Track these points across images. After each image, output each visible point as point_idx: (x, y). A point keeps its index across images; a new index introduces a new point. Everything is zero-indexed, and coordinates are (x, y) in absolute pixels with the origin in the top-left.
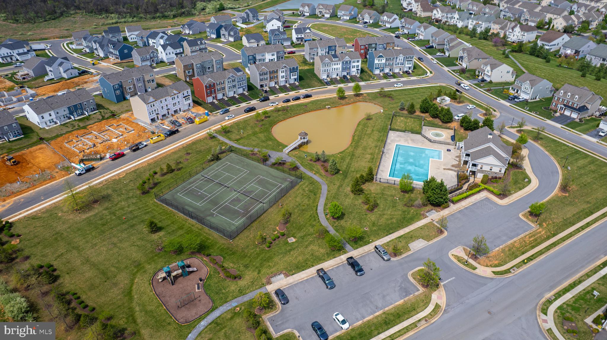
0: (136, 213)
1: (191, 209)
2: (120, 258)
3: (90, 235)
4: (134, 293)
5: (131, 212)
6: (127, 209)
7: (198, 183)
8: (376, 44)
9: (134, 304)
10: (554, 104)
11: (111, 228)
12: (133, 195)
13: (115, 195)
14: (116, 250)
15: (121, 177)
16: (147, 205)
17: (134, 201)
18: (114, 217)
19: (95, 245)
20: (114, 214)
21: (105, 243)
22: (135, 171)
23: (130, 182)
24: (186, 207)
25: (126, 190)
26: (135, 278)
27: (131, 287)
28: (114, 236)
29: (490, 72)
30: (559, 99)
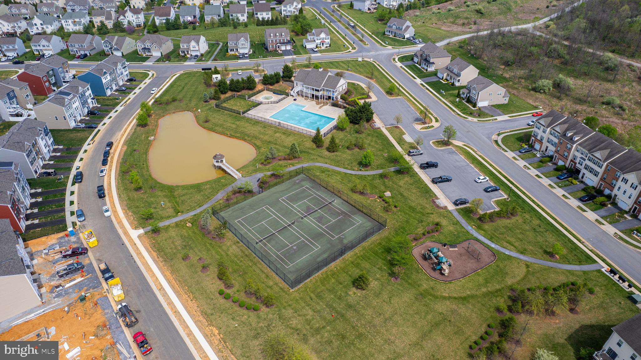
0: (321, 307)
1: (325, 256)
4: (463, 295)
5: (317, 312)
6: (308, 317)
8: (52, 70)
9: (478, 293)
10: (271, 46)
12: (274, 314)
13: (269, 333)
14: (397, 318)
15: (217, 332)
16: (301, 298)
17: (290, 311)
18: (328, 328)
20: (318, 330)
23: (235, 320)
24: (319, 259)
25: (259, 323)
26: (442, 296)
29: (197, 47)
30: (272, 41)
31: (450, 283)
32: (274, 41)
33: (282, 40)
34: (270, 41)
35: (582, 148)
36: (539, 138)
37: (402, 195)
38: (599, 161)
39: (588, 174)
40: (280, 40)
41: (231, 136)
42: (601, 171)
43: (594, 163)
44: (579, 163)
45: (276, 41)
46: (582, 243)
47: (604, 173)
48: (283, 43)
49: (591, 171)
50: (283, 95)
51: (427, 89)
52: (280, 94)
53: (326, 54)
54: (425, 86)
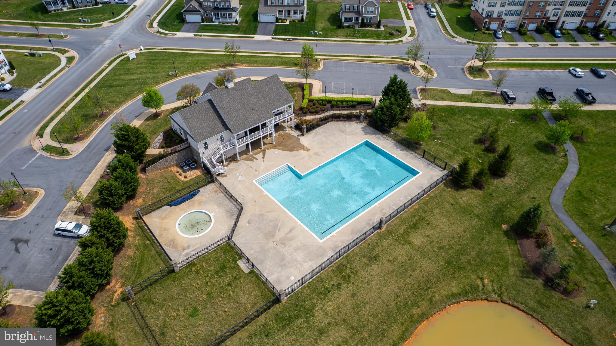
39: (567, 19)
42: (584, 9)
43: (577, 5)
44: (553, 15)
49: (573, 14)
50: (202, 190)
51: (293, 39)
52: (192, 196)
53: (43, 81)
54: (286, 39)
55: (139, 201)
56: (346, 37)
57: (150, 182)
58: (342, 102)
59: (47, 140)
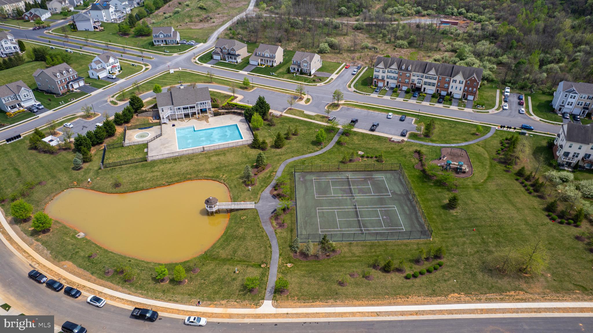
0: (460, 233)
2: (490, 199)
3: (514, 230)
4: (487, 175)
5: (464, 236)
6: (468, 242)
7: (375, 230)
9: (488, 170)
10: (61, 88)
11: (491, 226)
12: (453, 257)
13: (474, 267)
14: (492, 206)
15: (456, 295)
16: (442, 238)
17: (455, 248)
18: (484, 237)
19: (509, 218)
20: (484, 242)
21: (500, 216)
22: (434, 293)
23: (448, 280)
24: (408, 212)
25: (458, 268)
26: (482, 182)
27: (487, 179)
28: (490, 218)
30: (61, 81)
31: (474, 174)
32: (63, 81)
33: (71, 78)
34: (59, 82)
35: (416, 73)
36: (380, 78)
37: (369, 149)
38: (433, 76)
39: (427, 87)
40: (69, 78)
41: (170, 184)
42: (435, 82)
43: (431, 79)
44: (418, 83)
45: (65, 79)
46: (473, 122)
47: (438, 82)
48: (75, 80)
49: (429, 84)
50: (154, 127)
51: (258, 75)
52: (149, 127)
53: (128, 77)
54: (254, 75)
55: (129, 125)
56: (288, 78)
57: (138, 120)
58: (241, 106)
59: (113, 99)
